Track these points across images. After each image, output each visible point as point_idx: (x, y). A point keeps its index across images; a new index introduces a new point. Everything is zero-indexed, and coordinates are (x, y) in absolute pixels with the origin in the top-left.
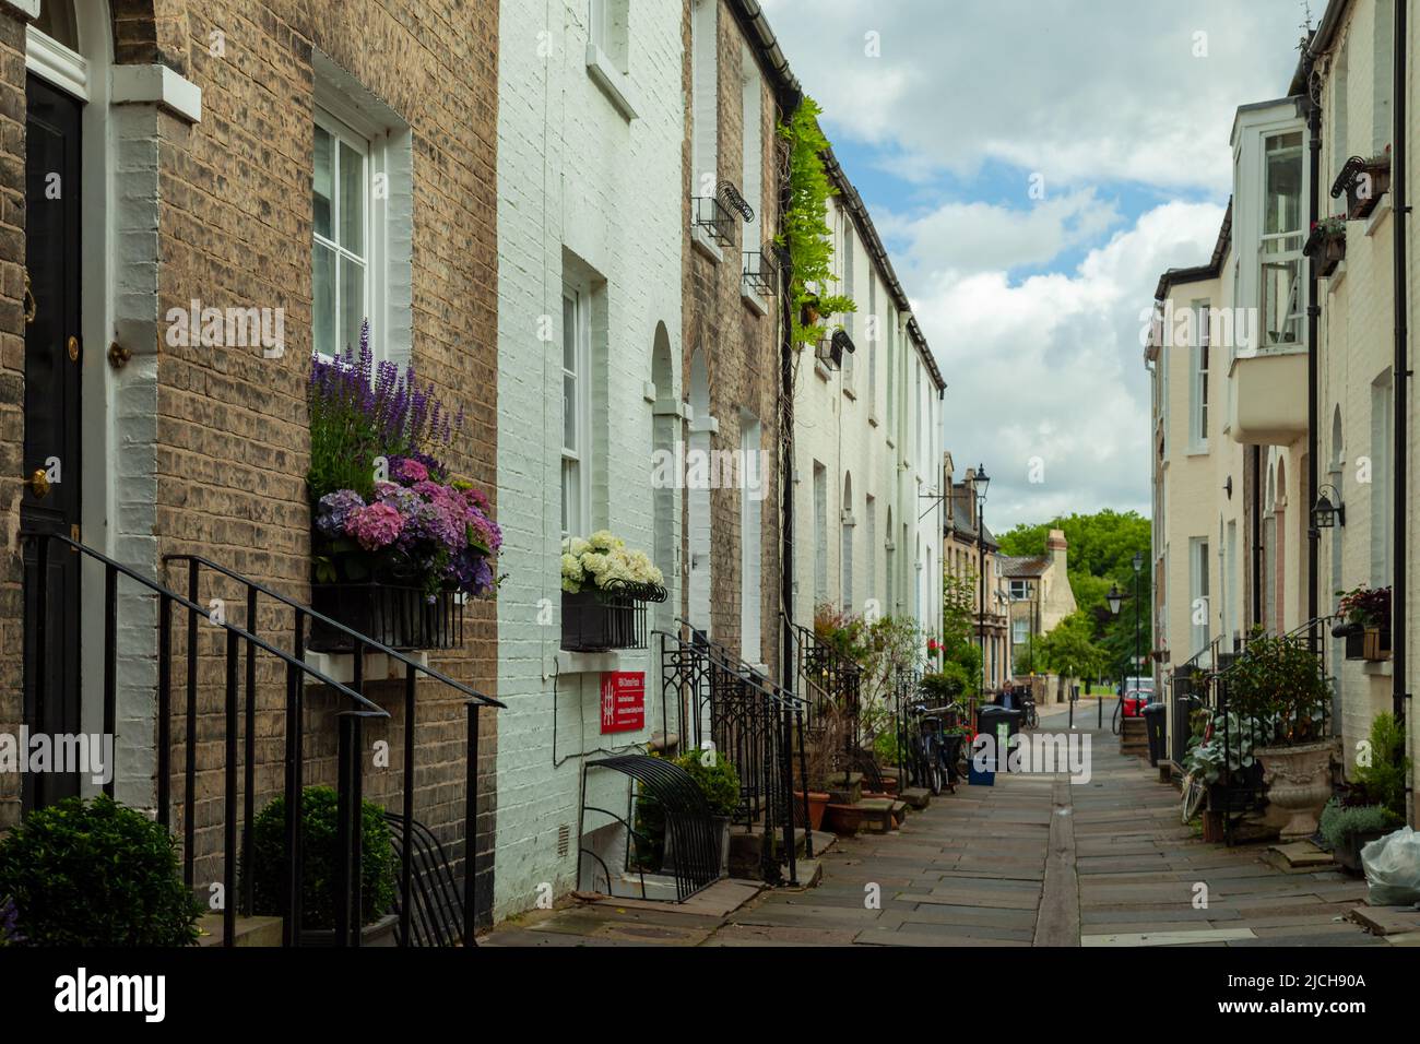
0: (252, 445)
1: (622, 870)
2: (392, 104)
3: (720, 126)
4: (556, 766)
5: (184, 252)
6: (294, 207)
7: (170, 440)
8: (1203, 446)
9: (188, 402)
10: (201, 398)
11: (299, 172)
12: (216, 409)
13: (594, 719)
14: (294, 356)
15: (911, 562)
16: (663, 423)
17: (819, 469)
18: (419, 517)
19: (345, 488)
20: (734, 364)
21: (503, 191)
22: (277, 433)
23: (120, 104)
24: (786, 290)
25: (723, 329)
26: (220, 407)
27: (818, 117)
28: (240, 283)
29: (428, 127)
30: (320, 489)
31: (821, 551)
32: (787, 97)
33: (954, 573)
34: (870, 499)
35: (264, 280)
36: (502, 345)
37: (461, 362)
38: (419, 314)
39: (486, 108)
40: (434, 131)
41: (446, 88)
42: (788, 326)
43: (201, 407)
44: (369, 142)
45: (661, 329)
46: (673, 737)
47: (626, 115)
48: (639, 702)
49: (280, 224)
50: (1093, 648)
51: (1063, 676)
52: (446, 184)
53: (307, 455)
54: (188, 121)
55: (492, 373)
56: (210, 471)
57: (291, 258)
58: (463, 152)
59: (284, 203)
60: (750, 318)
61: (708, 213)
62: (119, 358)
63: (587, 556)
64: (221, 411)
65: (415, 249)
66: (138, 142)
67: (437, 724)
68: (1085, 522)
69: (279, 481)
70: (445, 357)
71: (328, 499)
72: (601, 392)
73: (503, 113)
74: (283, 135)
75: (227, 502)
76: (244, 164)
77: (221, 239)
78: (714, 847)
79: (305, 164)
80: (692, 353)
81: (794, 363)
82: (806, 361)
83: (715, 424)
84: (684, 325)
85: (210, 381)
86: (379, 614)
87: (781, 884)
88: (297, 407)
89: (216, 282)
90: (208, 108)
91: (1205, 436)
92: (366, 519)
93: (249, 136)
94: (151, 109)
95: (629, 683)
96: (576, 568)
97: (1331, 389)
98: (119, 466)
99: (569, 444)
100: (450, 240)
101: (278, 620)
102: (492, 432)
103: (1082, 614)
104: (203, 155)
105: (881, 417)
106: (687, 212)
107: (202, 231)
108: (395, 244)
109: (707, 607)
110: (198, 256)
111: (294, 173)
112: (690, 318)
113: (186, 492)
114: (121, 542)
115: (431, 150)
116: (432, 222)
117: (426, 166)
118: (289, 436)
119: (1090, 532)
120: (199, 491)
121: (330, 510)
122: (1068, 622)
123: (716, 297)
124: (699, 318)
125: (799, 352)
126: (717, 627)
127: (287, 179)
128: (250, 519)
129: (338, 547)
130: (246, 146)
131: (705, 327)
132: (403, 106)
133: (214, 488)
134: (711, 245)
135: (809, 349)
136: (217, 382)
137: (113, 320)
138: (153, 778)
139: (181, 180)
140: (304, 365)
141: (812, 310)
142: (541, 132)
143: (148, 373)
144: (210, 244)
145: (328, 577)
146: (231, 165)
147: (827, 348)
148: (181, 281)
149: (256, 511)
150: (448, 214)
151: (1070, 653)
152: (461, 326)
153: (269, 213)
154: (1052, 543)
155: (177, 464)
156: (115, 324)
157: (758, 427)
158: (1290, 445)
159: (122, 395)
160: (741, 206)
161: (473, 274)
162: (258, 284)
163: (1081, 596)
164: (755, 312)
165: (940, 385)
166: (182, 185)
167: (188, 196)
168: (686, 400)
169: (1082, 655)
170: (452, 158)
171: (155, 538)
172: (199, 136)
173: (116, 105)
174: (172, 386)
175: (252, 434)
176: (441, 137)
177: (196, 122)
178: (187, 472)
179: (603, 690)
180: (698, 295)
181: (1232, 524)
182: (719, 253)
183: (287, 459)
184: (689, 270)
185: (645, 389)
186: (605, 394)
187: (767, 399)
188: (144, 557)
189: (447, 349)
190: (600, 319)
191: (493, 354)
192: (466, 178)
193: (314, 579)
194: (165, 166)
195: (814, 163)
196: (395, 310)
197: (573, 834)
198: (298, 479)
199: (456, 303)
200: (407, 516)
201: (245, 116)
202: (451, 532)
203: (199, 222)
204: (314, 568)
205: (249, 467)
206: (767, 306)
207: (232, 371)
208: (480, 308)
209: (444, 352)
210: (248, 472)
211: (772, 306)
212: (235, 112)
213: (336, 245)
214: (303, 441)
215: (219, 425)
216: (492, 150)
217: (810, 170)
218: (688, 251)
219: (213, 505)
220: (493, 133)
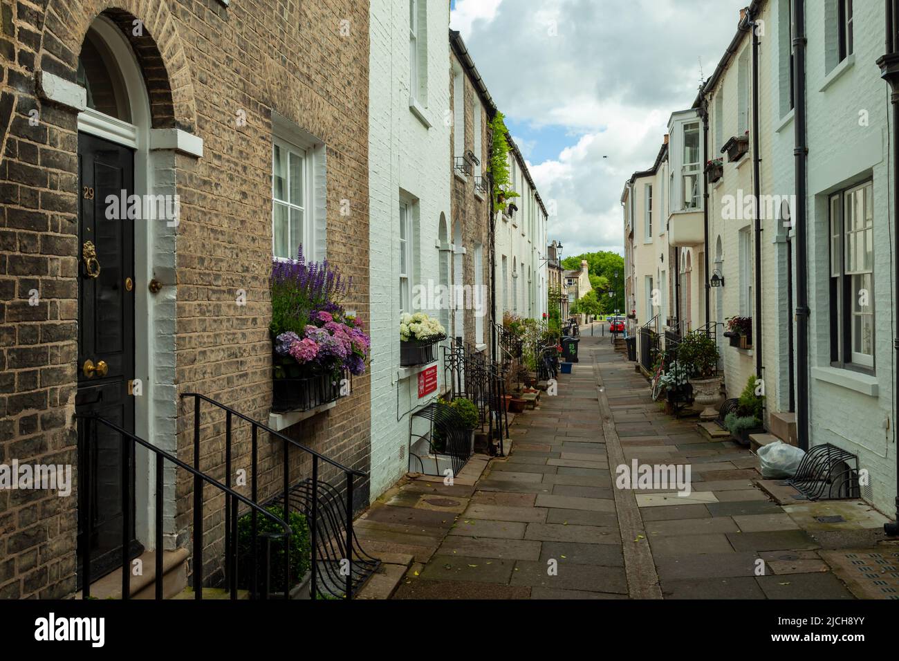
0: (237, 319)
1: (428, 453)
2: (315, 134)
3: (465, 126)
4: (398, 421)
5: (193, 227)
6: (261, 192)
7: (185, 330)
8: (650, 240)
9: (197, 307)
10: (205, 302)
11: (264, 174)
12: (214, 306)
13: (415, 393)
14: (262, 267)
15: (537, 285)
16: (443, 254)
17: (504, 258)
18: (327, 344)
19: (290, 331)
20: (472, 224)
21: (371, 166)
22: (252, 309)
23: (155, 150)
24: (491, 189)
25: (467, 210)
26: (217, 304)
27: (504, 120)
28: (229, 237)
29: (334, 143)
30: (276, 333)
31: (505, 290)
32: (491, 112)
33: (552, 286)
34: (522, 264)
35: (244, 233)
36: (371, 238)
37: (352, 250)
38: (330, 232)
39: (363, 130)
40: (337, 144)
41: (343, 123)
42: (492, 204)
43: (205, 307)
44: (305, 151)
45: (442, 215)
46: (449, 388)
47: (427, 126)
48: (435, 378)
49: (253, 202)
50: (598, 304)
51: (587, 314)
52: (343, 168)
53: (270, 315)
54: (195, 157)
55: (367, 252)
56: (211, 340)
57: (259, 218)
58: (352, 152)
59: (255, 191)
60: (478, 203)
61: (461, 162)
62: (155, 288)
63: (411, 325)
64: (218, 306)
65: (328, 202)
66: (165, 170)
67: (341, 424)
68: (593, 255)
69: (253, 333)
70: (343, 250)
71: (281, 337)
72: (417, 247)
73: (371, 131)
74: (255, 156)
75: (222, 353)
76: (231, 174)
77: (217, 216)
78: (468, 442)
79: (267, 170)
80: (455, 222)
81: (495, 219)
82: (499, 216)
83: (464, 250)
84: (452, 211)
85: (210, 292)
86: (307, 392)
87: (497, 455)
88: (264, 293)
89: (214, 239)
90: (207, 148)
91: (650, 236)
92: (300, 349)
93: (234, 160)
94: (172, 153)
95: (430, 372)
96: (406, 330)
97: (715, 229)
98: (156, 347)
99: (403, 271)
100: (346, 194)
101: (254, 404)
102: (367, 279)
103: (594, 291)
104: (206, 173)
105: (526, 232)
106: (452, 163)
107: (205, 214)
108: (319, 199)
109: (462, 327)
110: (202, 228)
111: (261, 176)
112: (454, 208)
113: (195, 355)
114: (157, 388)
115: (336, 153)
116: (337, 187)
117: (333, 161)
118: (260, 309)
119: (595, 259)
120: (204, 353)
121: (281, 343)
122: (588, 294)
123: (464, 197)
124: (457, 207)
125: (497, 213)
126: (466, 335)
127: (257, 179)
128: (236, 357)
129: (286, 362)
130: (232, 165)
131: (460, 210)
132: (321, 134)
133: (213, 348)
134: (462, 176)
135: (500, 211)
136: (214, 292)
137: (152, 267)
138: (175, 517)
139: (191, 189)
140: (268, 270)
141: (502, 196)
142: (389, 138)
143: (171, 296)
144: (210, 219)
145: (281, 375)
146: (224, 176)
147: (507, 210)
148: (192, 243)
149: (240, 352)
150: (345, 182)
151: (590, 306)
152: (352, 233)
153: (247, 197)
154: (582, 265)
155: (190, 342)
156: (153, 269)
157: (481, 247)
158: (693, 247)
159: (157, 308)
160: (475, 160)
161: (357, 208)
162: (240, 235)
163: (593, 284)
164: (480, 200)
165: (546, 215)
166: (192, 191)
167: (196, 196)
168: (453, 243)
169: (594, 306)
170: (346, 156)
171: (175, 386)
172: (202, 164)
173: (153, 151)
174: (186, 300)
175: (237, 314)
176: (341, 146)
177: (200, 157)
178: (196, 345)
179: (419, 379)
180: (458, 198)
181: (664, 272)
182: (465, 179)
183: (258, 321)
184: (454, 188)
185: (436, 243)
186: (419, 249)
187: (484, 234)
188: (170, 396)
189: (345, 246)
190: (416, 216)
191: (367, 243)
192: (354, 164)
193: (274, 376)
194: (180, 183)
195: (503, 138)
196: (319, 231)
197: (407, 448)
198: (266, 329)
199: (349, 223)
200: (321, 344)
201: (232, 149)
202: (342, 351)
203: (203, 209)
204: (274, 372)
205: (236, 331)
206: (484, 197)
207: (225, 284)
208: (361, 223)
209: (343, 247)
210: (234, 334)
211: (486, 197)
212: (225, 148)
213: (289, 203)
214: (268, 309)
215: (217, 314)
216: (366, 149)
217: (501, 141)
218: (453, 180)
219: (213, 357)
220: (367, 141)
